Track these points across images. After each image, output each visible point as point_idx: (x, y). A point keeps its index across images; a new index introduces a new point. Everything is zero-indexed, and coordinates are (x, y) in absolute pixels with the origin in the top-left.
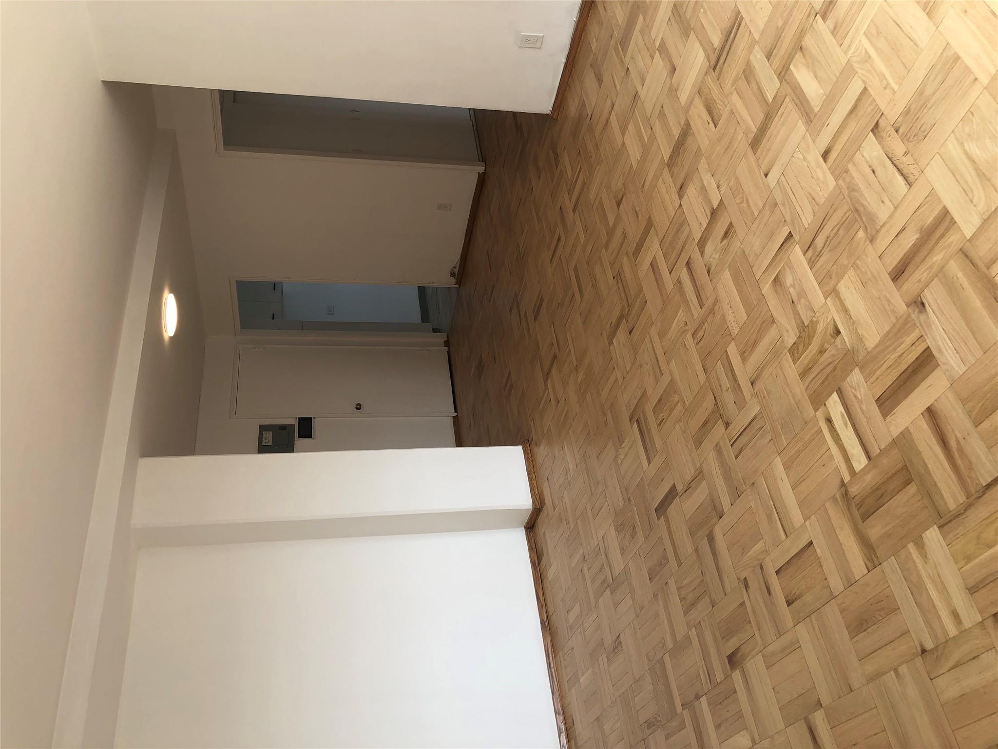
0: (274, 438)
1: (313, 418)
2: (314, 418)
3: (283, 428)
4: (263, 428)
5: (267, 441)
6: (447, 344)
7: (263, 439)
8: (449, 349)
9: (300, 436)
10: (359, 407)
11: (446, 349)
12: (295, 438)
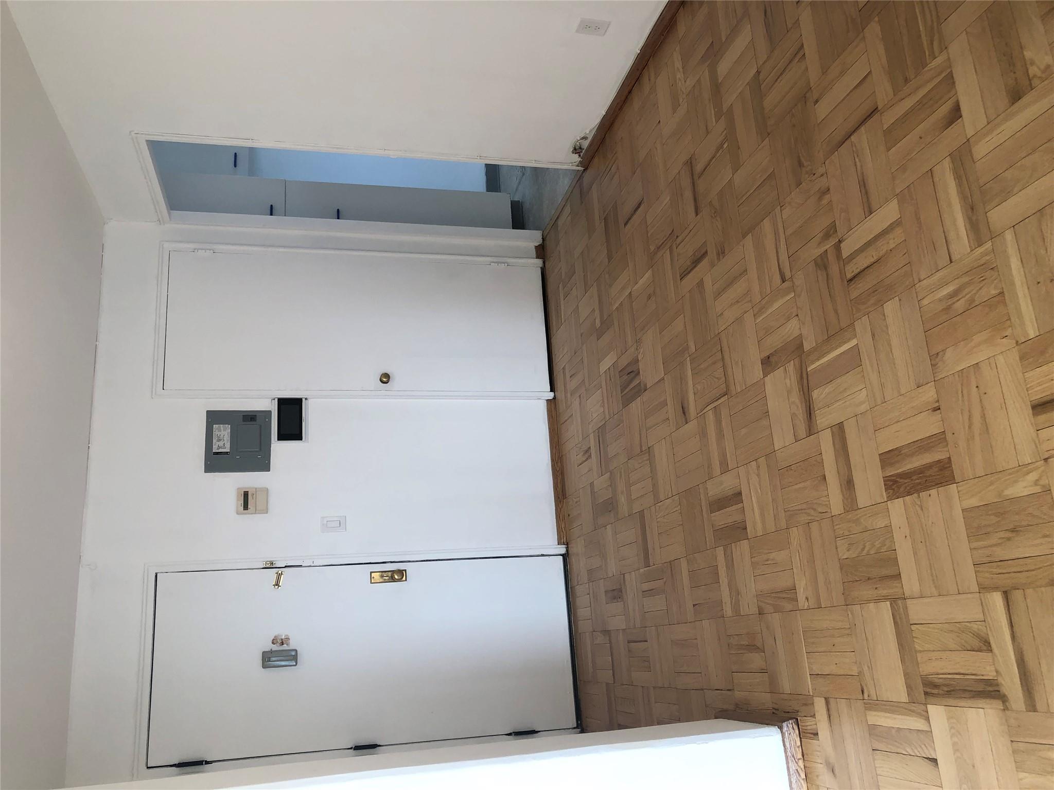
0: (235, 438)
1: (304, 400)
2: (306, 399)
3: (250, 417)
4: (214, 418)
5: (221, 444)
6: (541, 251)
7: (214, 441)
8: (544, 263)
9: (282, 437)
10: (385, 378)
11: (539, 262)
12: (272, 439)
